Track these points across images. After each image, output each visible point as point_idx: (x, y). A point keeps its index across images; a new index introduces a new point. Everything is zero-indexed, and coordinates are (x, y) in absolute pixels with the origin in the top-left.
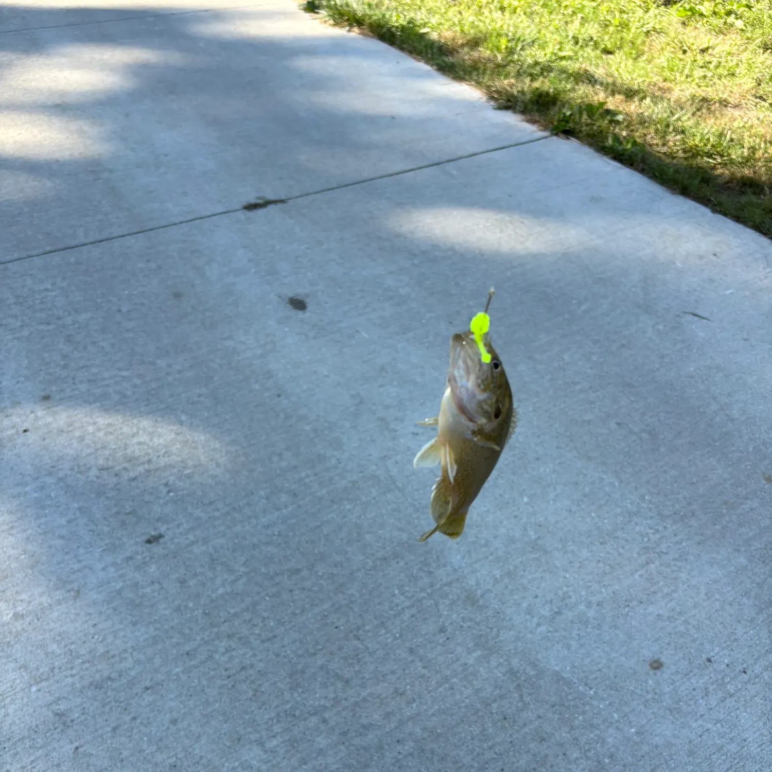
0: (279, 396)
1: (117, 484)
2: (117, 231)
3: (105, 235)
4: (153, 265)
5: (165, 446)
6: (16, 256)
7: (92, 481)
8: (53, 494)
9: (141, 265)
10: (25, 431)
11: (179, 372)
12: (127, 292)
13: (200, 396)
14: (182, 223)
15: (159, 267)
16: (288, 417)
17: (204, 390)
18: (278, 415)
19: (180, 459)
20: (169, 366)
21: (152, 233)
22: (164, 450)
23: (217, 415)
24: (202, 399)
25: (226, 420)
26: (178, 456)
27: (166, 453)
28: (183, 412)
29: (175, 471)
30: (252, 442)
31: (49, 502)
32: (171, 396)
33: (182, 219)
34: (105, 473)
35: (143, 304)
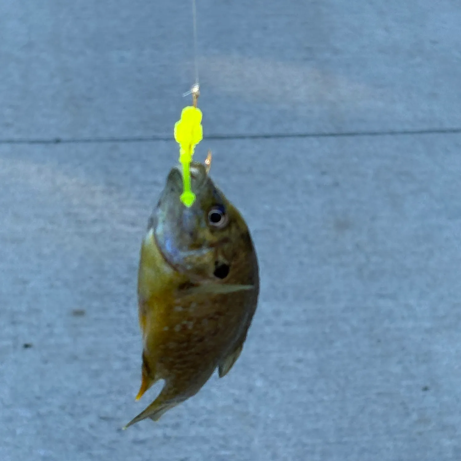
0: (426, 389)
1: (114, 442)
2: (297, 128)
3: (278, 130)
4: (328, 180)
5: (210, 412)
6: (138, 134)
7: (82, 430)
8: (19, 431)
9: (310, 177)
10: (27, 346)
11: (287, 324)
12: (267, 207)
13: (300, 361)
14: (405, 132)
15: (336, 184)
16: (423, 420)
17: (310, 355)
18: (408, 414)
19: (221, 433)
20: (277, 313)
21: (350, 140)
22: (205, 416)
23: (311, 392)
24: (300, 366)
25: (322, 401)
26: (222, 429)
27: (206, 420)
28: (262, 375)
29: (206, 447)
30: (345, 439)
31: (8, 439)
32: (258, 351)
33: (408, 127)
34: (104, 425)
35: (283, 227)
